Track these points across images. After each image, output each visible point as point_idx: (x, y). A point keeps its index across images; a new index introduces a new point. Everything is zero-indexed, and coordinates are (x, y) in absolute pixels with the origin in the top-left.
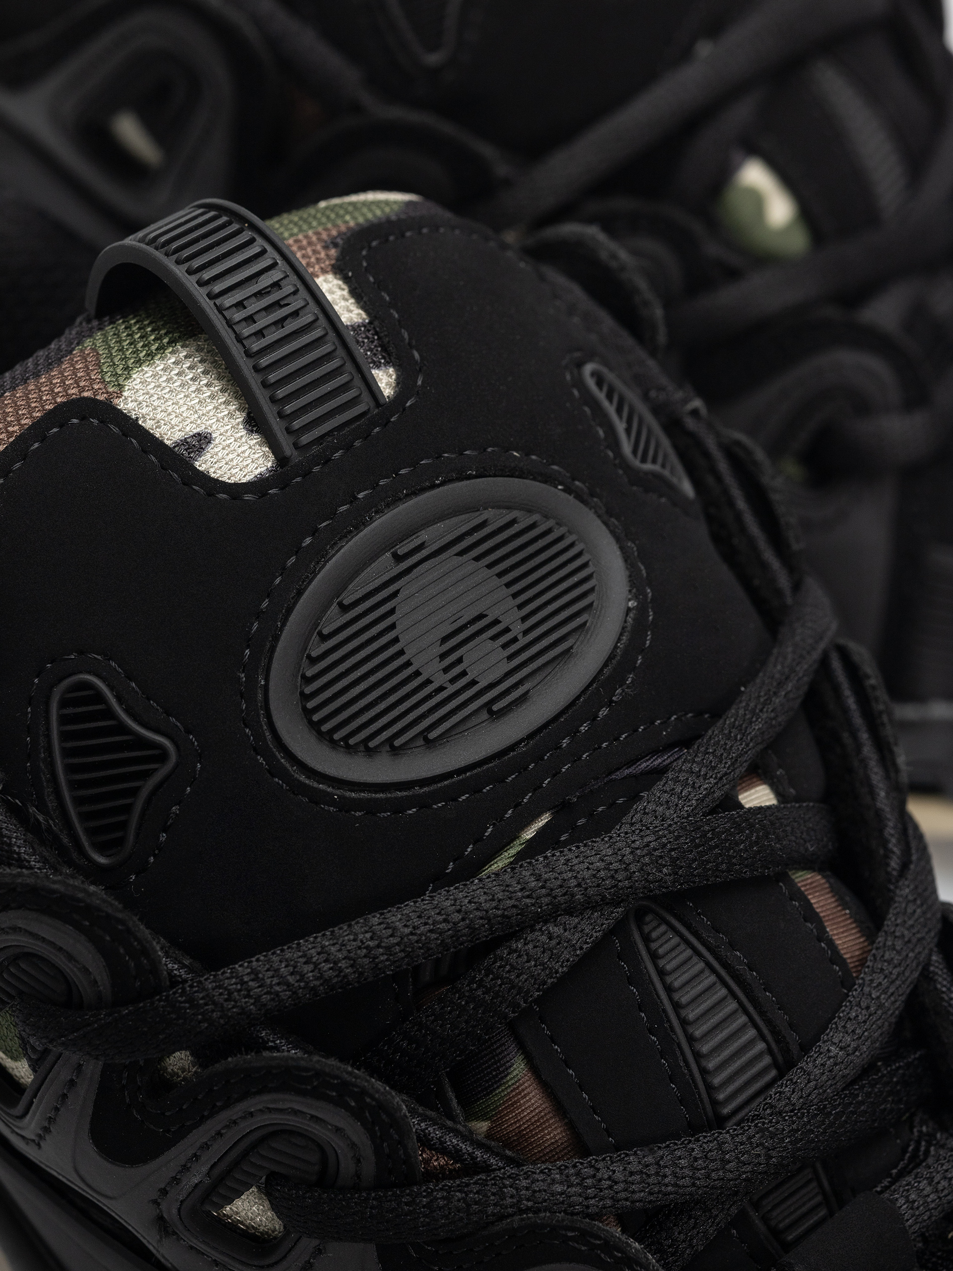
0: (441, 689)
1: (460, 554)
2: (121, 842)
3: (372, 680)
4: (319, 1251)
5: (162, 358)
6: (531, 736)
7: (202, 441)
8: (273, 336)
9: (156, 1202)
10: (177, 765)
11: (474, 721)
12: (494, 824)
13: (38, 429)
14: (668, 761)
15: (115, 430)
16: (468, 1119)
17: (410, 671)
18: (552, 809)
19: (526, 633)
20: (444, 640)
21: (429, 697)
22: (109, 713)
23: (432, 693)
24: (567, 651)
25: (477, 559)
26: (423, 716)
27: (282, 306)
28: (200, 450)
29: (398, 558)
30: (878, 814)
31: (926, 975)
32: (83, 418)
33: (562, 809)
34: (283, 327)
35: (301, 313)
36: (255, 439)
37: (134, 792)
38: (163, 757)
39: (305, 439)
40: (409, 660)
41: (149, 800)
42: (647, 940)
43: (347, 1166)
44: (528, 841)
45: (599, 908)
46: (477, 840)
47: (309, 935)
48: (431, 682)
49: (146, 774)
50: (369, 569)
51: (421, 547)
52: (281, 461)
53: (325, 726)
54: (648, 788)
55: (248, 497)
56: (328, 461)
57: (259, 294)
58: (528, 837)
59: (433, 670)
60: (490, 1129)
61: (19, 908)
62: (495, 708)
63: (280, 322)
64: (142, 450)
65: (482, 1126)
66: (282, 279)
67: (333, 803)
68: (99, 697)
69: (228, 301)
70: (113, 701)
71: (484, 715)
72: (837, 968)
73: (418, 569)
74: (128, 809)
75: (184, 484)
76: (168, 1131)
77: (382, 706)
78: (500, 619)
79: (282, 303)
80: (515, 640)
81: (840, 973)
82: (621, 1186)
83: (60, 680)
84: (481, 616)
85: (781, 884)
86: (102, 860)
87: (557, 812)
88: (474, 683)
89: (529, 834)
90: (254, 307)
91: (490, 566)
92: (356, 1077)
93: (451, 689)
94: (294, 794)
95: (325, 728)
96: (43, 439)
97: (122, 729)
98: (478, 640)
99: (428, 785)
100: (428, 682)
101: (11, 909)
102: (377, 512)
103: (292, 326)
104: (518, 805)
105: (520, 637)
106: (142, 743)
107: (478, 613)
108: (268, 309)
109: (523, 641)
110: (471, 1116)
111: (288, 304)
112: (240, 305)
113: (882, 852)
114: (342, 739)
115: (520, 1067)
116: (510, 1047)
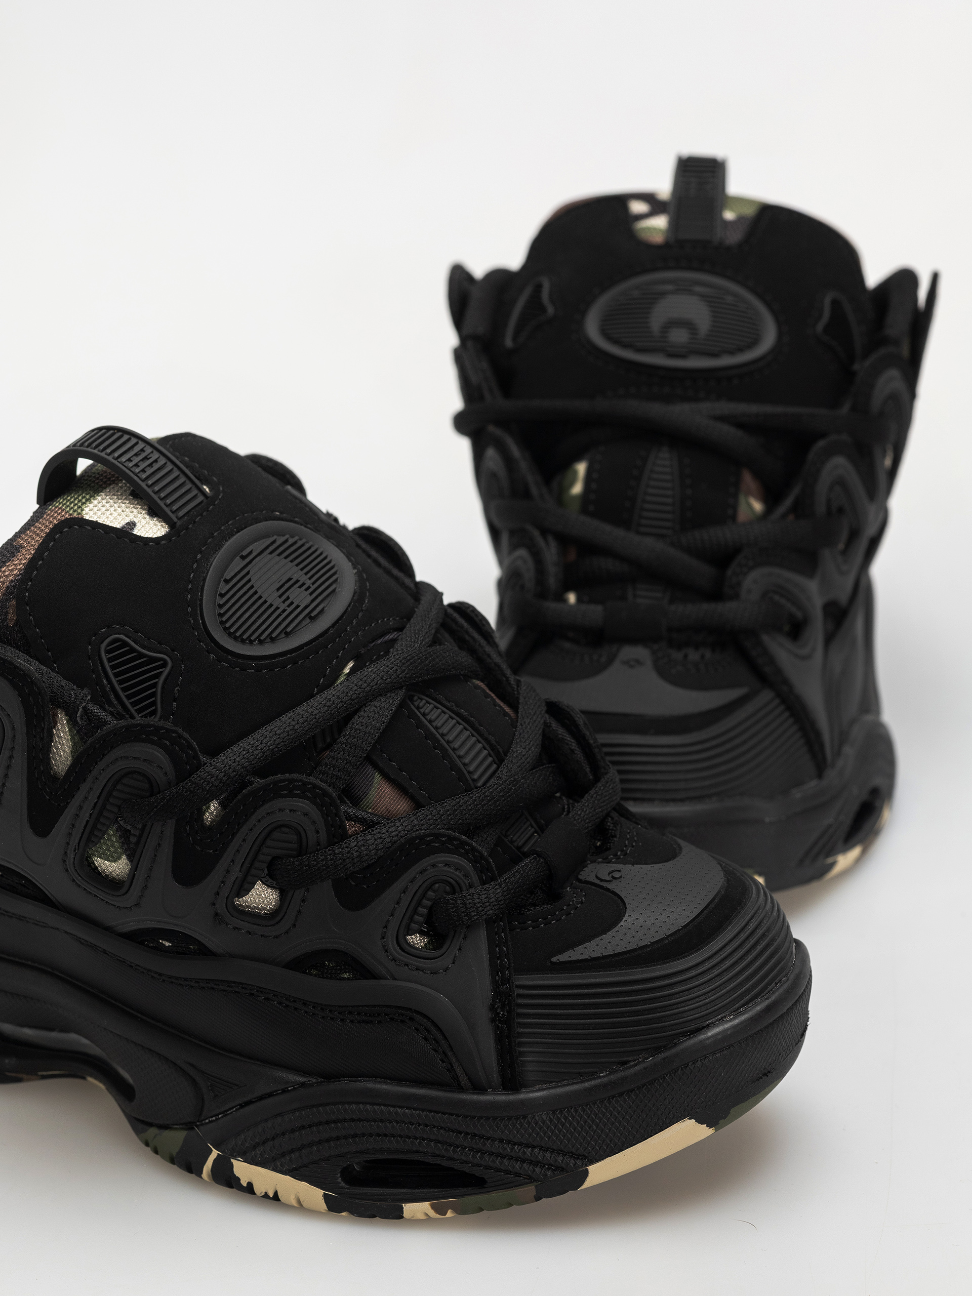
0: (284, 611)
1: (271, 553)
3: (252, 610)
6: (333, 625)
7: (132, 525)
8: (149, 471)
10: (172, 667)
11: (304, 623)
12: (330, 667)
13: (50, 536)
14: (396, 636)
15: (89, 528)
18: (354, 658)
19: (313, 584)
20: (278, 589)
21: (280, 615)
22: (133, 650)
23: (280, 613)
24: (334, 590)
25: (279, 555)
26: (280, 624)
27: (148, 459)
28: (133, 528)
29: (243, 558)
30: (496, 665)
31: (546, 725)
32: (70, 527)
33: (357, 658)
34: (152, 467)
35: (158, 460)
36: (154, 518)
37: (155, 685)
38: (165, 664)
39: (181, 514)
40: (265, 600)
41: (163, 688)
42: (418, 708)
43: (312, 836)
44: (347, 674)
45: (393, 691)
46: (324, 676)
48: (279, 608)
49: (158, 676)
50: (231, 565)
51: (251, 552)
52: (172, 526)
53: (238, 633)
54: (392, 647)
55: (163, 543)
56: (195, 522)
57: (136, 455)
58: (347, 672)
59: (277, 602)
62: (313, 615)
63: (151, 465)
64: (105, 533)
66: (144, 448)
67: (252, 667)
68: (125, 644)
69: (123, 459)
70: (132, 644)
71: (308, 620)
72: (508, 718)
73: (255, 560)
74: (154, 695)
75: (132, 542)
76: (216, 851)
77: (261, 621)
78: (299, 579)
79: (148, 457)
80: (309, 587)
81: (509, 721)
83: (102, 642)
84: (290, 579)
85: (469, 683)
87: (356, 660)
88: (298, 606)
90: (136, 460)
91: (286, 558)
93: (289, 610)
94: (232, 668)
95: (238, 634)
96: (54, 540)
97: (141, 655)
98: (292, 589)
99: (295, 652)
100: (277, 608)
102: (226, 541)
103: (156, 466)
104: (337, 657)
105: (311, 585)
106: (153, 660)
107: (288, 578)
108: (142, 460)
109: (313, 588)
111: (150, 458)
112: (129, 460)
113: (504, 679)
114: (247, 638)
115: (377, 778)
116: (370, 769)
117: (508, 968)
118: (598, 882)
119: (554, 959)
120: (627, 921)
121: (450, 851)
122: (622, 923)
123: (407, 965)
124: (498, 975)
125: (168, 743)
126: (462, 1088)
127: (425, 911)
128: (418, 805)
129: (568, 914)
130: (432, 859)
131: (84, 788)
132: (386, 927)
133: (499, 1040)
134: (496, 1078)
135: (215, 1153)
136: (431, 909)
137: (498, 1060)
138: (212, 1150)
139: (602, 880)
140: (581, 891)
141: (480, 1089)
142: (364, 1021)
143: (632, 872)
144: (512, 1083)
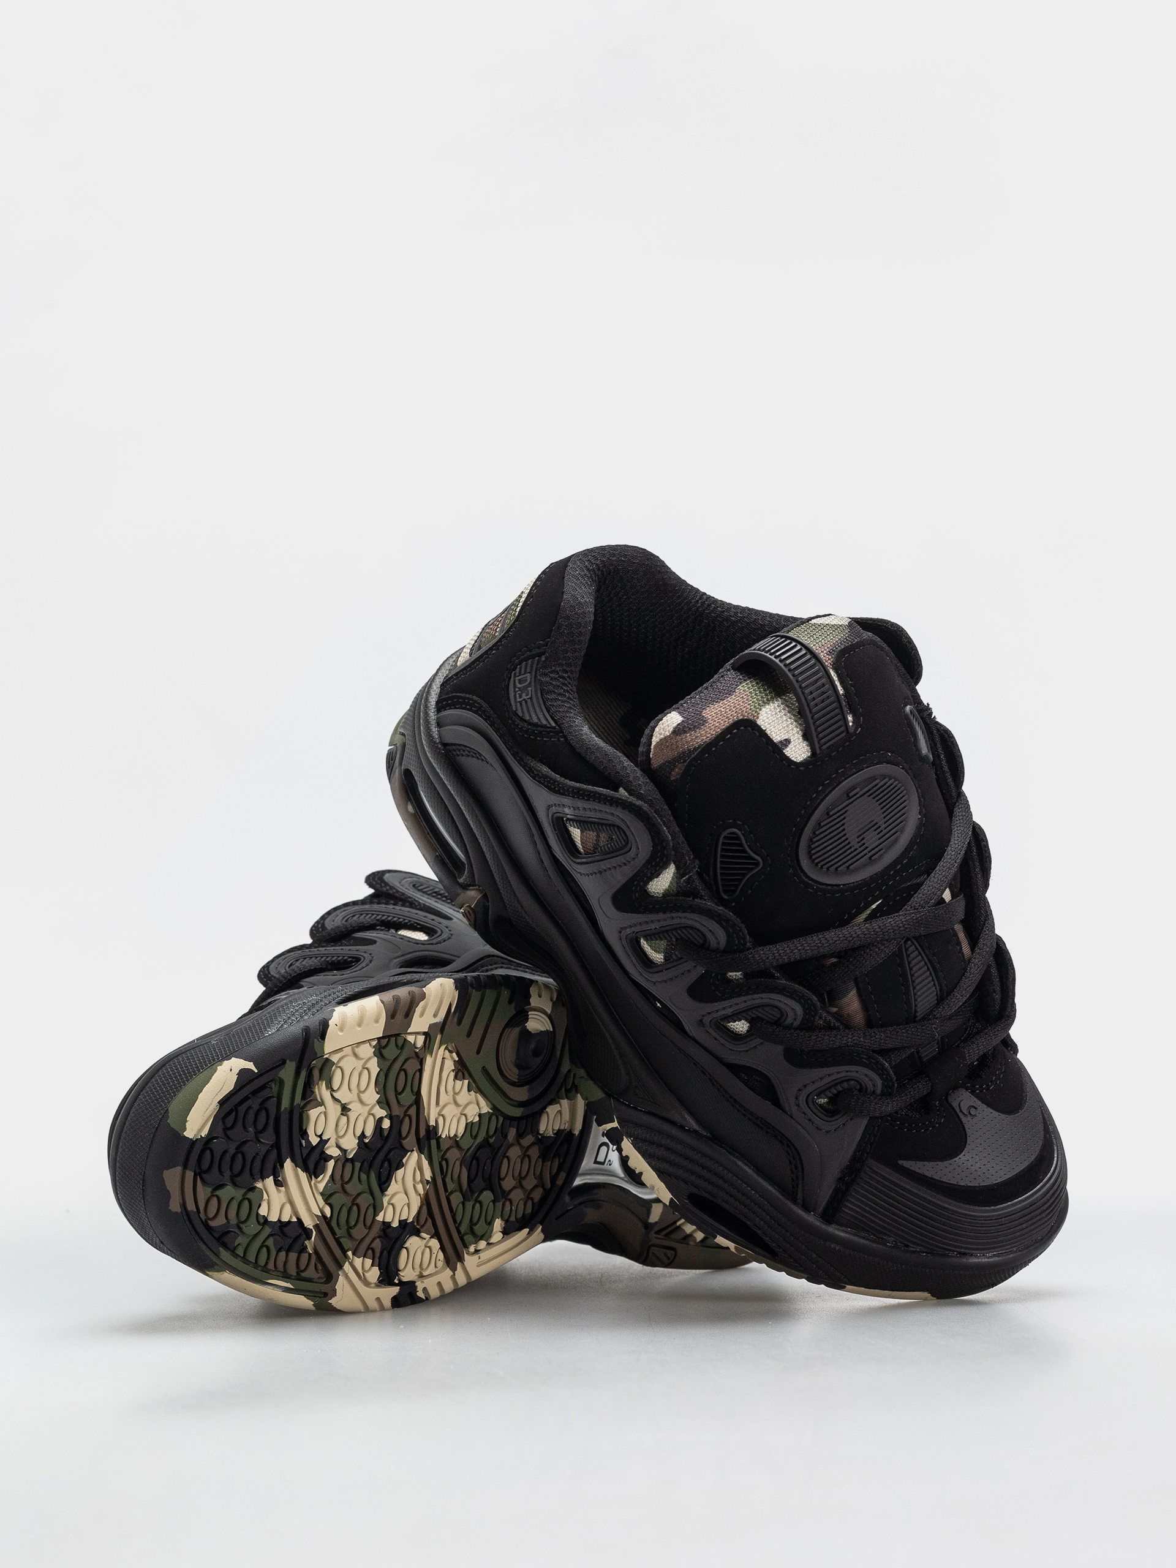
0: (856, 849)
1: (868, 797)
2: (735, 891)
3: (834, 845)
4: (762, 1044)
5: (773, 703)
7: (787, 742)
9: (703, 1016)
11: (864, 863)
12: (864, 902)
16: (829, 1006)
17: (847, 842)
19: (885, 828)
20: (859, 830)
21: (851, 853)
22: (741, 845)
23: (853, 851)
24: (897, 837)
25: (872, 799)
26: (849, 860)
27: (821, 687)
28: (786, 746)
32: (746, 727)
33: (886, 898)
34: (821, 696)
35: (828, 691)
36: (805, 744)
38: (757, 864)
40: (847, 838)
42: (907, 950)
43: (789, 1020)
44: (872, 910)
47: (797, 938)
48: (853, 847)
50: (839, 802)
51: (856, 794)
52: (814, 754)
55: (800, 768)
56: (831, 757)
58: (872, 908)
59: (854, 842)
60: (837, 1011)
61: (700, 914)
62: (872, 859)
63: (821, 694)
64: (767, 744)
65: (835, 1010)
67: (813, 890)
68: (738, 838)
69: (803, 684)
75: (779, 759)
77: (836, 855)
80: (882, 831)
82: (883, 1041)
85: (953, 932)
86: (725, 897)
87: (884, 899)
88: (866, 849)
89: (874, 906)
90: (812, 687)
91: (877, 801)
92: (809, 994)
93: (859, 850)
94: (801, 885)
95: (816, 861)
96: (731, 734)
98: (871, 830)
99: (845, 886)
101: (695, 913)
102: (846, 778)
103: (824, 696)
104: (873, 895)
107: (872, 820)
108: (817, 689)
109: (885, 832)
110: (831, 1005)
114: (821, 866)
115: (854, 991)
116: (852, 984)
117: (867, 1153)
118: (958, 1110)
119: (900, 1162)
120: (962, 1158)
121: (872, 1069)
122: (957, 1159)
123: (804, 1113)
124: (859, 1152)
125: (731, 931)
126: (795, 1201)
127: (835, 1092)
128: (870, 1024)
129: (927, 1130)
130: (859, 1068)
131: (661, 916)
132: (805, 1086)
133: (837, 1190)
134: (821, 1210)
135: (615, 1124)
136: (839, 1092)
137: (828, 1201)
138: (614, 1121)
139: (961, 1111)
140: (944, 1111)
141: (806, 1208)
142: (757, 1124)
143: (985, 1113)
144: (829, 1216)
